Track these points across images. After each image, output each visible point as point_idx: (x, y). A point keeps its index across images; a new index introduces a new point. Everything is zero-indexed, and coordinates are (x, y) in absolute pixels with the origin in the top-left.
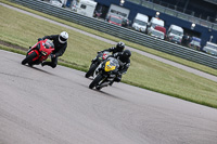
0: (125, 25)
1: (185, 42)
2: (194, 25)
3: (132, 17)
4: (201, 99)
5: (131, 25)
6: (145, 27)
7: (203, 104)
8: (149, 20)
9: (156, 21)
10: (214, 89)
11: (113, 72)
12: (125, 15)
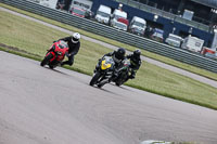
0: (88, 17)
1: (147, 34)
2: (156, 17)
3: (95, 9)
4: (164, 91)
5: (94, 17)
6: (107, 19)
7: (166, 95)
8: (112, 12)
9: (118, 12)
10: (177, 80)
11: (110, 70)
12: (88, 7)
